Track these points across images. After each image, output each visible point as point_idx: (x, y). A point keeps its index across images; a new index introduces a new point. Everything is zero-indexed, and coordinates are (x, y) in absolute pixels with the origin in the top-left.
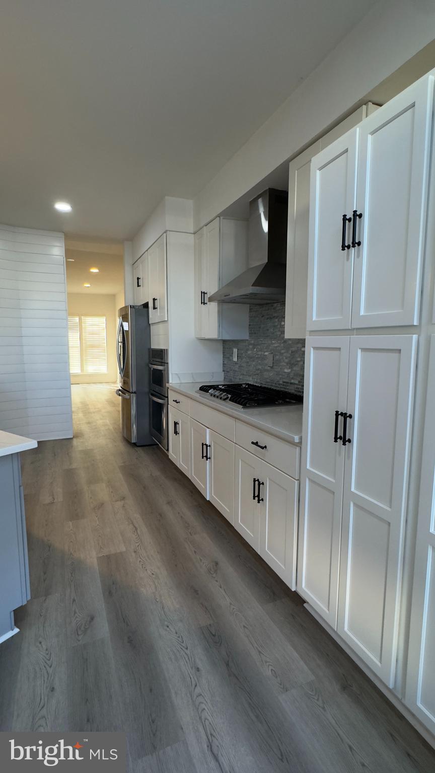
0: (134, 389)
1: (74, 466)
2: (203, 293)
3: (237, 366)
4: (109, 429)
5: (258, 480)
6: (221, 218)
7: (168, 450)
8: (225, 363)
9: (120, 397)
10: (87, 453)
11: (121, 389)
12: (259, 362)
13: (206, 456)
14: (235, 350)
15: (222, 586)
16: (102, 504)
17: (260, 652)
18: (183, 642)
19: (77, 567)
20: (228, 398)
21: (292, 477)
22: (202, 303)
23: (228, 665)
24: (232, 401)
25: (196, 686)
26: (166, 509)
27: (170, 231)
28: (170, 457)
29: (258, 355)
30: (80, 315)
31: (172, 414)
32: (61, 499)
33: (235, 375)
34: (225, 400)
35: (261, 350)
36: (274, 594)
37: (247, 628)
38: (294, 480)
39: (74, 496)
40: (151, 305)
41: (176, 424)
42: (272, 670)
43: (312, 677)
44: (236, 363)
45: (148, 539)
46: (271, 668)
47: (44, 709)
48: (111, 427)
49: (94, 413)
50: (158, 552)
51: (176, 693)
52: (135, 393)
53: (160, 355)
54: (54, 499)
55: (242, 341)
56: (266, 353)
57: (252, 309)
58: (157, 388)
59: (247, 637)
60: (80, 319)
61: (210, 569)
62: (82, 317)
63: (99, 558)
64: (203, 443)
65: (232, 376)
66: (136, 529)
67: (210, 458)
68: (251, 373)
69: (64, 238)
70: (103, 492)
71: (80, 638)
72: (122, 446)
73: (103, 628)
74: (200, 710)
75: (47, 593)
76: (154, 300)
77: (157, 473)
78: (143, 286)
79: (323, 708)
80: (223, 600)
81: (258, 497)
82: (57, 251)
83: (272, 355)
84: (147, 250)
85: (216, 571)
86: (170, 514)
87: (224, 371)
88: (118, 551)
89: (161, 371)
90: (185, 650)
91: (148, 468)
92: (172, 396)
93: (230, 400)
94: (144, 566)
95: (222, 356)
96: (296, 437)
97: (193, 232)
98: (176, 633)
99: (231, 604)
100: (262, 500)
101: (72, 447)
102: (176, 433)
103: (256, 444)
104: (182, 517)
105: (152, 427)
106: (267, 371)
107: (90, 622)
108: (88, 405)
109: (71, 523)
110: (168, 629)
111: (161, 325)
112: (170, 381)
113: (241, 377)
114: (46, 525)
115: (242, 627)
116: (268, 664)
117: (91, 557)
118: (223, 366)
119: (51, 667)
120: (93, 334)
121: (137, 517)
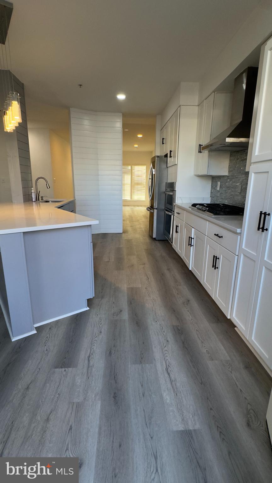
0: (156, 207)
1: (121, 246)
2: (200, 145)
3: (219, 193)
4: (142, 230)
5: (216, 257)
6: (216, 92)
7: (172, 243)
8: (212, 191)
9: (149, 211)
10: (129, 241)
11: (149, 207)
12: (233, 190)
13: (191, 245)
14: (219, 183)
15: (189, 311)
16: (133, 265)
17: (202, 342)
18: (163, 329)
19: (117, 290)
20: (206, 210)
21: (233, 253)
22: (199, 152)
23: (183, 343)
24: (209, 212)
25: (165, 347)
26: (166, 272)
27: (182, 105)
28: (173, 247)
29: (233, 185)
30: (132, 165)
31: (176, 221)
32: (113, 260)
33: (217, 199)
34: (204, 211)
35: (234, 182)
36: (218, 320)
37: (198, 331)
38: (234, 255)
39: (119, 260)
40: (169, 155)
41: (177, 226)
42: (207, 350)
43: (228, 358)
44: (219, 191)
45: (153, 284)
46: (206, 349)
47: (97, 338)
48: (143, 230)
49: (135, 221)
50: (158, 291)
51: (155, 347)
52: (156, 209)
53: (171, 186)
54: (110, 260)
55: (224, 176)
56: (238, 184)
57: (231, 155)
58: (169, 206)
59: (198, 335)
60: (131, 168)
61: (184, 303)
62: (133, 166)
63: (127, 288)
64: (189, 237)
65: (215, 200)
66: (148, 279)
67: (193, 246)
68: (227, 197)
69: (122, 116)
70: (134, 260)
71: (115, 317)
72: (148, 240)
73: (125, 316)
74: (165, 356)
75: (102, 297)
76: (171, 151)
77: (164, 254)
78: (165, 144)
79: (231, 372)
80: (188, 317)
81: (215, 266)
82: (119, 125)
83: (241, 185)
84: (169, 120)
85: (187, 304)
86: (168, 274)
87: (211, 197)
88: (137, 287)
89: (172, 195)
90: (163, 333)
91: (160, 251)
92: (176, 210)
93: (207, 211)
94: (149, 295)
95: (211, 187)
96: (238, 229)
97: (197, 105)
98: (160, 325)
99: (192, 319)
100: (217, 268)
101: (122, 237)
102: (177, 232)
103: (217, 235)
104: (174, 277)
105: (165, 230)
106: (237, 195)
107: (120, 312)
108: (132, 217)
109: (116, 271)
110: (156, 323)
111: (173, 167)
112: (176, 202)
113: (221, 200)
114: (105, 270)
115: (196, 330)
116: (205, 348)
117: (124, 287)
118: (211, 194)
119: (101, 324)
120: (138, 176)
121: (150, 273)
